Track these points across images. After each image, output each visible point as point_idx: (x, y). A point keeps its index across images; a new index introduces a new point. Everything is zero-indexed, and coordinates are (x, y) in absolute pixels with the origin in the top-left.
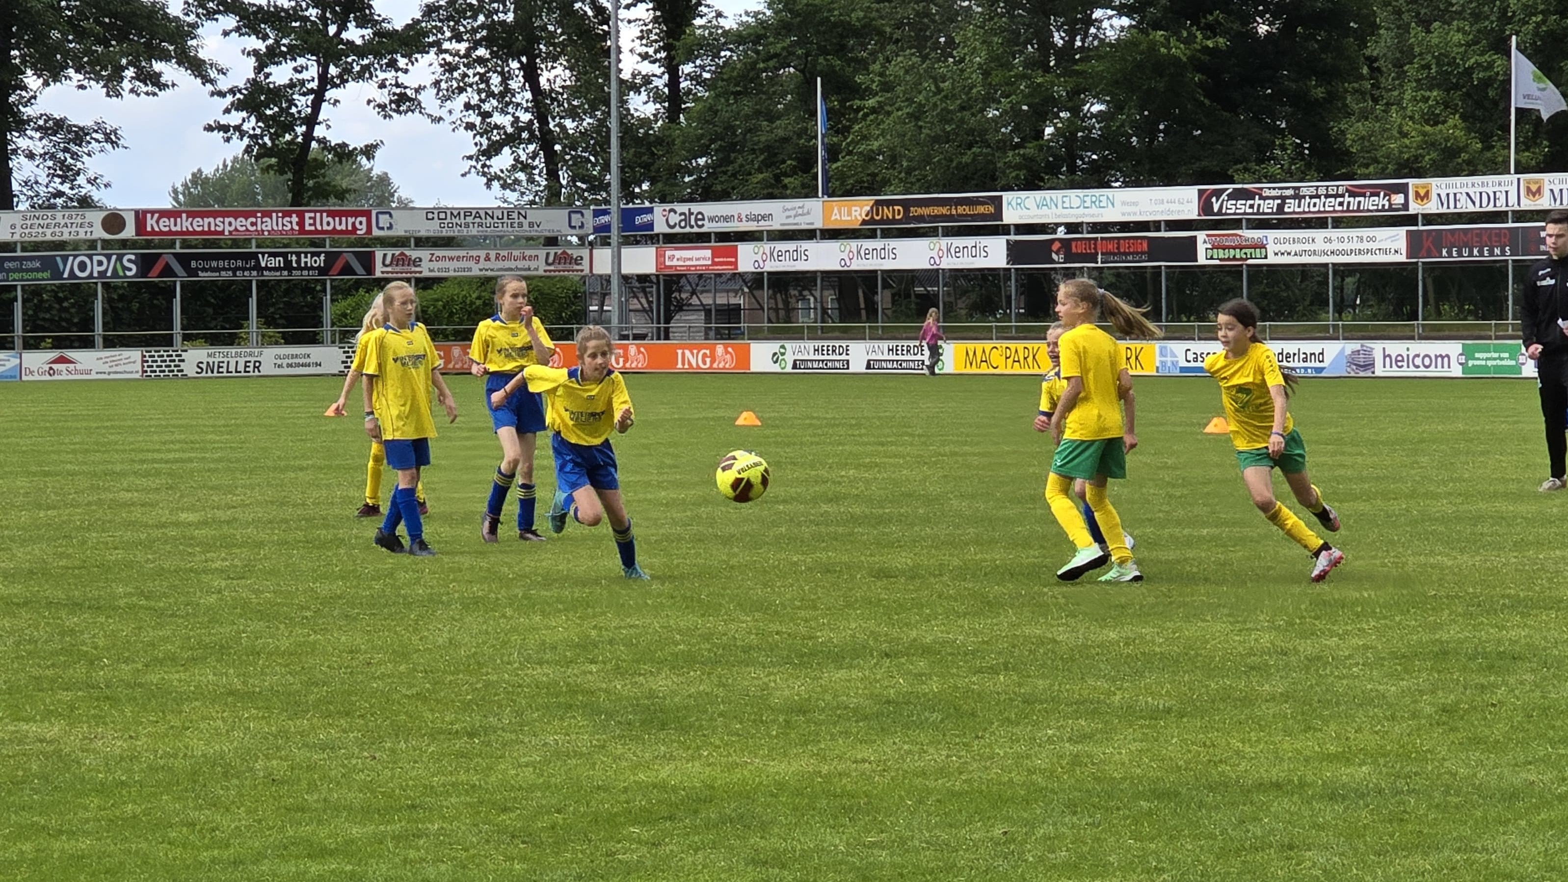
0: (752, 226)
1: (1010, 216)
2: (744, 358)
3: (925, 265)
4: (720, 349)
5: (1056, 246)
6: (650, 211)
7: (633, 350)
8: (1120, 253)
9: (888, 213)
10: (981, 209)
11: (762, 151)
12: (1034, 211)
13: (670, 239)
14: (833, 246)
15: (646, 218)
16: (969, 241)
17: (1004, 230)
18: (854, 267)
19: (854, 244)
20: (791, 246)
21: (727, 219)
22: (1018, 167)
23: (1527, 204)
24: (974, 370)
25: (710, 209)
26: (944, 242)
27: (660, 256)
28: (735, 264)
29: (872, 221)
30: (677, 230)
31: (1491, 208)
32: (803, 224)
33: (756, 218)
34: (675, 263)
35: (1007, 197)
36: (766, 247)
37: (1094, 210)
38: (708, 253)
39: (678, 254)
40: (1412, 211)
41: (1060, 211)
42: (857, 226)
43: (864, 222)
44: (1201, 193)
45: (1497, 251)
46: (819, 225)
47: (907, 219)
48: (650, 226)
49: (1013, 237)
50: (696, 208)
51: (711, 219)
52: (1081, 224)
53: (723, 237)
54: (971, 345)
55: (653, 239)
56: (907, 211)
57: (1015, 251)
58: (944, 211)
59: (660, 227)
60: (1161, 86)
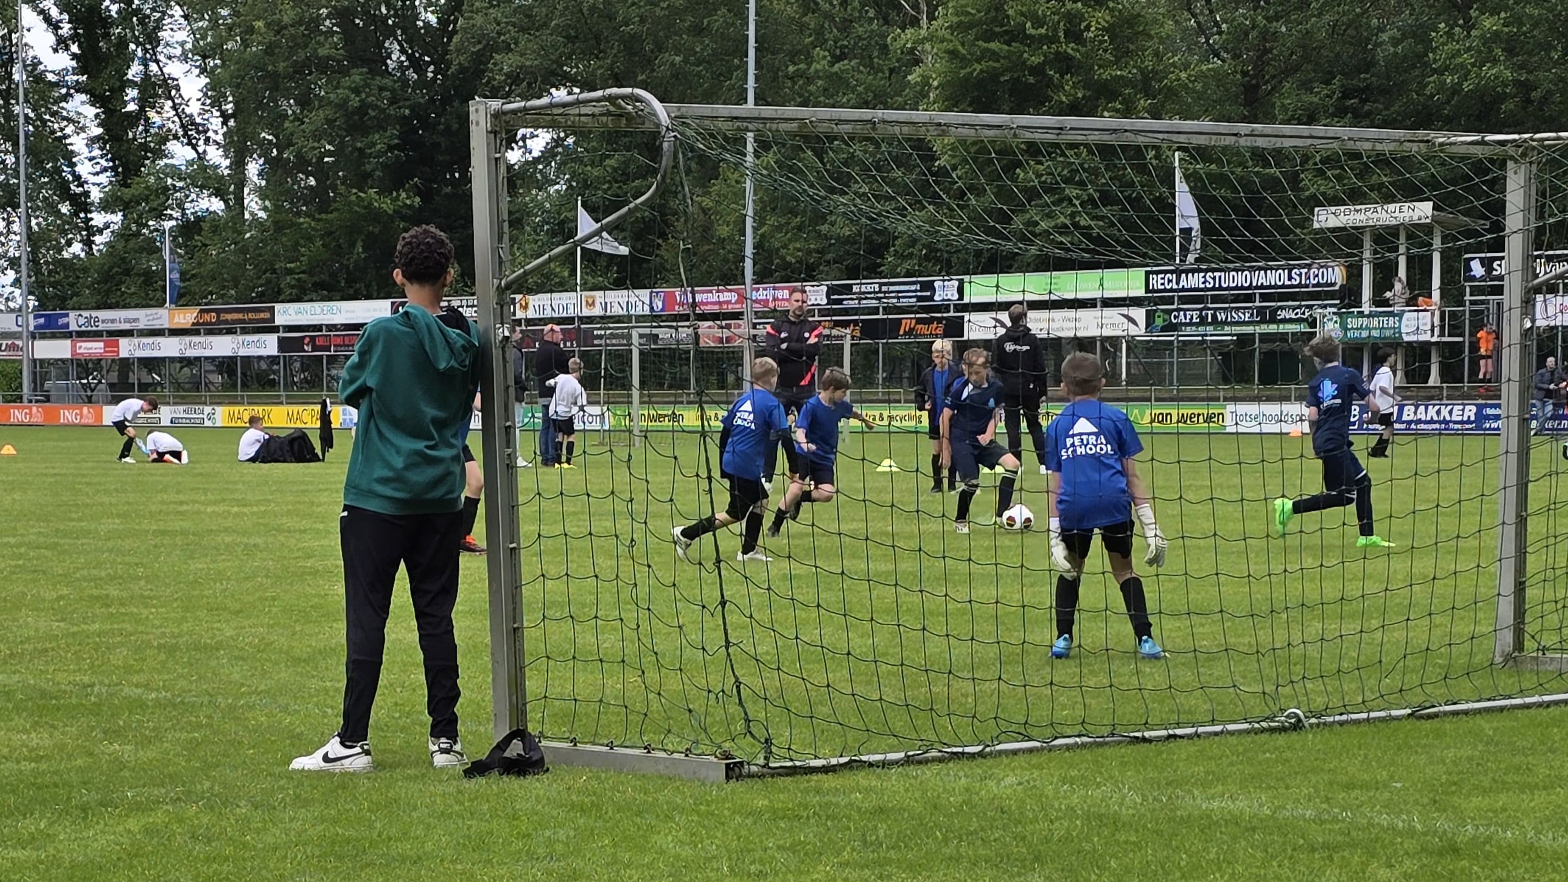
0: (127, 326)
1: (280, 320)
2: (99, 416)
3: (229, 353)
4: (85, 410)
5: (307, 340)
6: (67, 315)
7: (34, 410)
8: (345, 345)
9: (207, 317)
10: (262, 315)
11: (143, 275)
12: (294, 317)
13: (81, 335)
14: (175, 340)
15: (65, 320)
16: (255, 337)
17: (275, 329)
18: (187, 355)
19: (187, 339)
20: (150, 340)
21: (113, 321)
22: (293, 287)
23: (586, 312)
24: (233, 425)
25: (103, 314)
26: (241, 338)
27: (74, 347)
28: (118, 352)
29: (198, 324)
30: (83, 328)
31: (565, 315)
32: (157, 325)
33: (127, 321)
34: (82, 351)
35: (278, 307)
36: (136, 340)
37: (329, 316)
38: (102, 344)
39: (84, 345)
40: (518, 317)
41: (310, 317)
42: (189, 326)
43: (193, 324)
44: (393, 304)
45: (568, 344)
46: (167, 326)
47: (219, 322)
48: (67, 325)
49: (282, 334)
50: (94, 313)
51: (103, 322)
52: (321, 326)
53: (111, 333)
54: (231, 408)
55: (69, 335)
56: (218, 317)
57: (282, 343)
58: (240, 316)
59: (73, 327)
60: (377, 230)
